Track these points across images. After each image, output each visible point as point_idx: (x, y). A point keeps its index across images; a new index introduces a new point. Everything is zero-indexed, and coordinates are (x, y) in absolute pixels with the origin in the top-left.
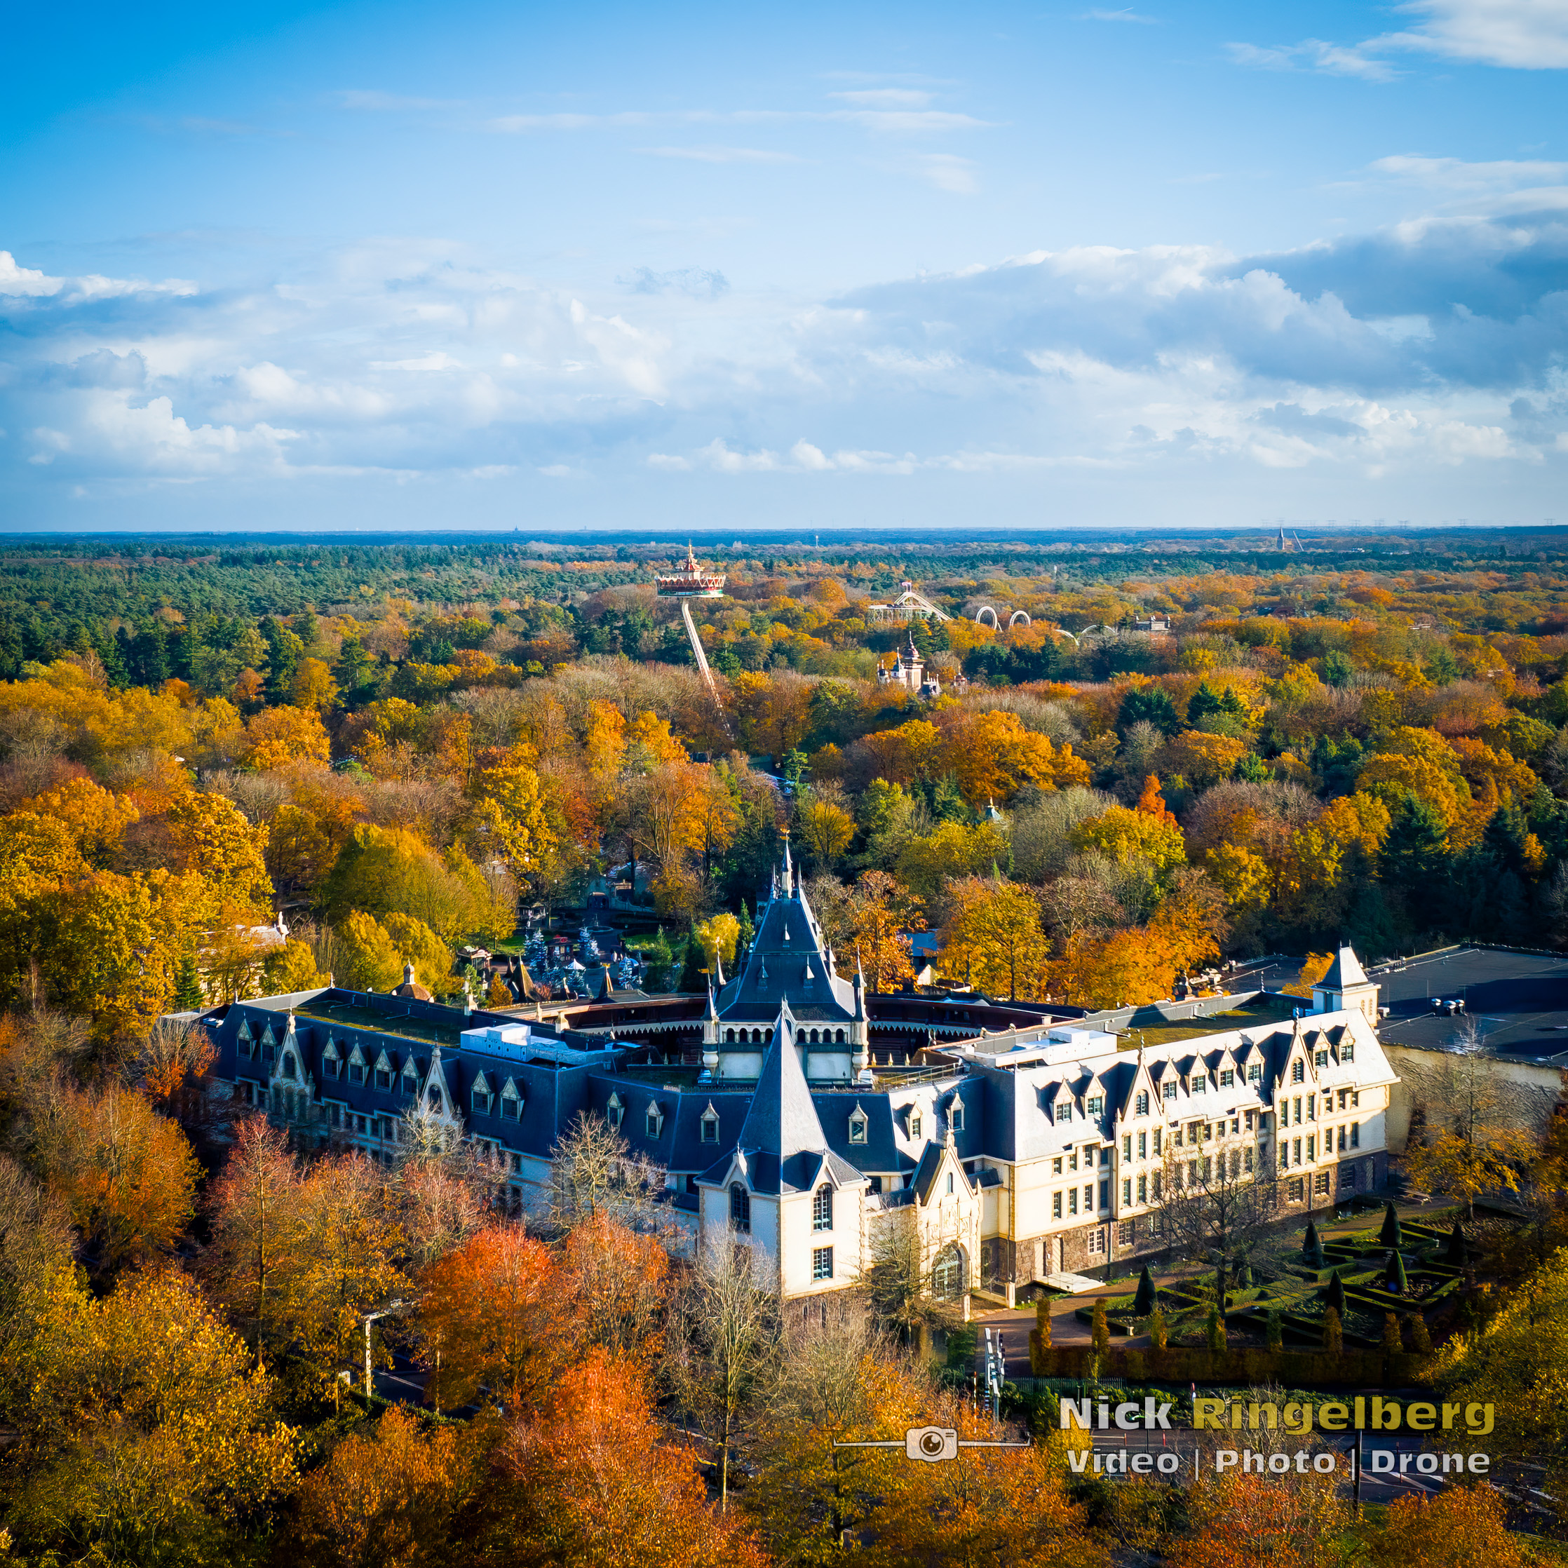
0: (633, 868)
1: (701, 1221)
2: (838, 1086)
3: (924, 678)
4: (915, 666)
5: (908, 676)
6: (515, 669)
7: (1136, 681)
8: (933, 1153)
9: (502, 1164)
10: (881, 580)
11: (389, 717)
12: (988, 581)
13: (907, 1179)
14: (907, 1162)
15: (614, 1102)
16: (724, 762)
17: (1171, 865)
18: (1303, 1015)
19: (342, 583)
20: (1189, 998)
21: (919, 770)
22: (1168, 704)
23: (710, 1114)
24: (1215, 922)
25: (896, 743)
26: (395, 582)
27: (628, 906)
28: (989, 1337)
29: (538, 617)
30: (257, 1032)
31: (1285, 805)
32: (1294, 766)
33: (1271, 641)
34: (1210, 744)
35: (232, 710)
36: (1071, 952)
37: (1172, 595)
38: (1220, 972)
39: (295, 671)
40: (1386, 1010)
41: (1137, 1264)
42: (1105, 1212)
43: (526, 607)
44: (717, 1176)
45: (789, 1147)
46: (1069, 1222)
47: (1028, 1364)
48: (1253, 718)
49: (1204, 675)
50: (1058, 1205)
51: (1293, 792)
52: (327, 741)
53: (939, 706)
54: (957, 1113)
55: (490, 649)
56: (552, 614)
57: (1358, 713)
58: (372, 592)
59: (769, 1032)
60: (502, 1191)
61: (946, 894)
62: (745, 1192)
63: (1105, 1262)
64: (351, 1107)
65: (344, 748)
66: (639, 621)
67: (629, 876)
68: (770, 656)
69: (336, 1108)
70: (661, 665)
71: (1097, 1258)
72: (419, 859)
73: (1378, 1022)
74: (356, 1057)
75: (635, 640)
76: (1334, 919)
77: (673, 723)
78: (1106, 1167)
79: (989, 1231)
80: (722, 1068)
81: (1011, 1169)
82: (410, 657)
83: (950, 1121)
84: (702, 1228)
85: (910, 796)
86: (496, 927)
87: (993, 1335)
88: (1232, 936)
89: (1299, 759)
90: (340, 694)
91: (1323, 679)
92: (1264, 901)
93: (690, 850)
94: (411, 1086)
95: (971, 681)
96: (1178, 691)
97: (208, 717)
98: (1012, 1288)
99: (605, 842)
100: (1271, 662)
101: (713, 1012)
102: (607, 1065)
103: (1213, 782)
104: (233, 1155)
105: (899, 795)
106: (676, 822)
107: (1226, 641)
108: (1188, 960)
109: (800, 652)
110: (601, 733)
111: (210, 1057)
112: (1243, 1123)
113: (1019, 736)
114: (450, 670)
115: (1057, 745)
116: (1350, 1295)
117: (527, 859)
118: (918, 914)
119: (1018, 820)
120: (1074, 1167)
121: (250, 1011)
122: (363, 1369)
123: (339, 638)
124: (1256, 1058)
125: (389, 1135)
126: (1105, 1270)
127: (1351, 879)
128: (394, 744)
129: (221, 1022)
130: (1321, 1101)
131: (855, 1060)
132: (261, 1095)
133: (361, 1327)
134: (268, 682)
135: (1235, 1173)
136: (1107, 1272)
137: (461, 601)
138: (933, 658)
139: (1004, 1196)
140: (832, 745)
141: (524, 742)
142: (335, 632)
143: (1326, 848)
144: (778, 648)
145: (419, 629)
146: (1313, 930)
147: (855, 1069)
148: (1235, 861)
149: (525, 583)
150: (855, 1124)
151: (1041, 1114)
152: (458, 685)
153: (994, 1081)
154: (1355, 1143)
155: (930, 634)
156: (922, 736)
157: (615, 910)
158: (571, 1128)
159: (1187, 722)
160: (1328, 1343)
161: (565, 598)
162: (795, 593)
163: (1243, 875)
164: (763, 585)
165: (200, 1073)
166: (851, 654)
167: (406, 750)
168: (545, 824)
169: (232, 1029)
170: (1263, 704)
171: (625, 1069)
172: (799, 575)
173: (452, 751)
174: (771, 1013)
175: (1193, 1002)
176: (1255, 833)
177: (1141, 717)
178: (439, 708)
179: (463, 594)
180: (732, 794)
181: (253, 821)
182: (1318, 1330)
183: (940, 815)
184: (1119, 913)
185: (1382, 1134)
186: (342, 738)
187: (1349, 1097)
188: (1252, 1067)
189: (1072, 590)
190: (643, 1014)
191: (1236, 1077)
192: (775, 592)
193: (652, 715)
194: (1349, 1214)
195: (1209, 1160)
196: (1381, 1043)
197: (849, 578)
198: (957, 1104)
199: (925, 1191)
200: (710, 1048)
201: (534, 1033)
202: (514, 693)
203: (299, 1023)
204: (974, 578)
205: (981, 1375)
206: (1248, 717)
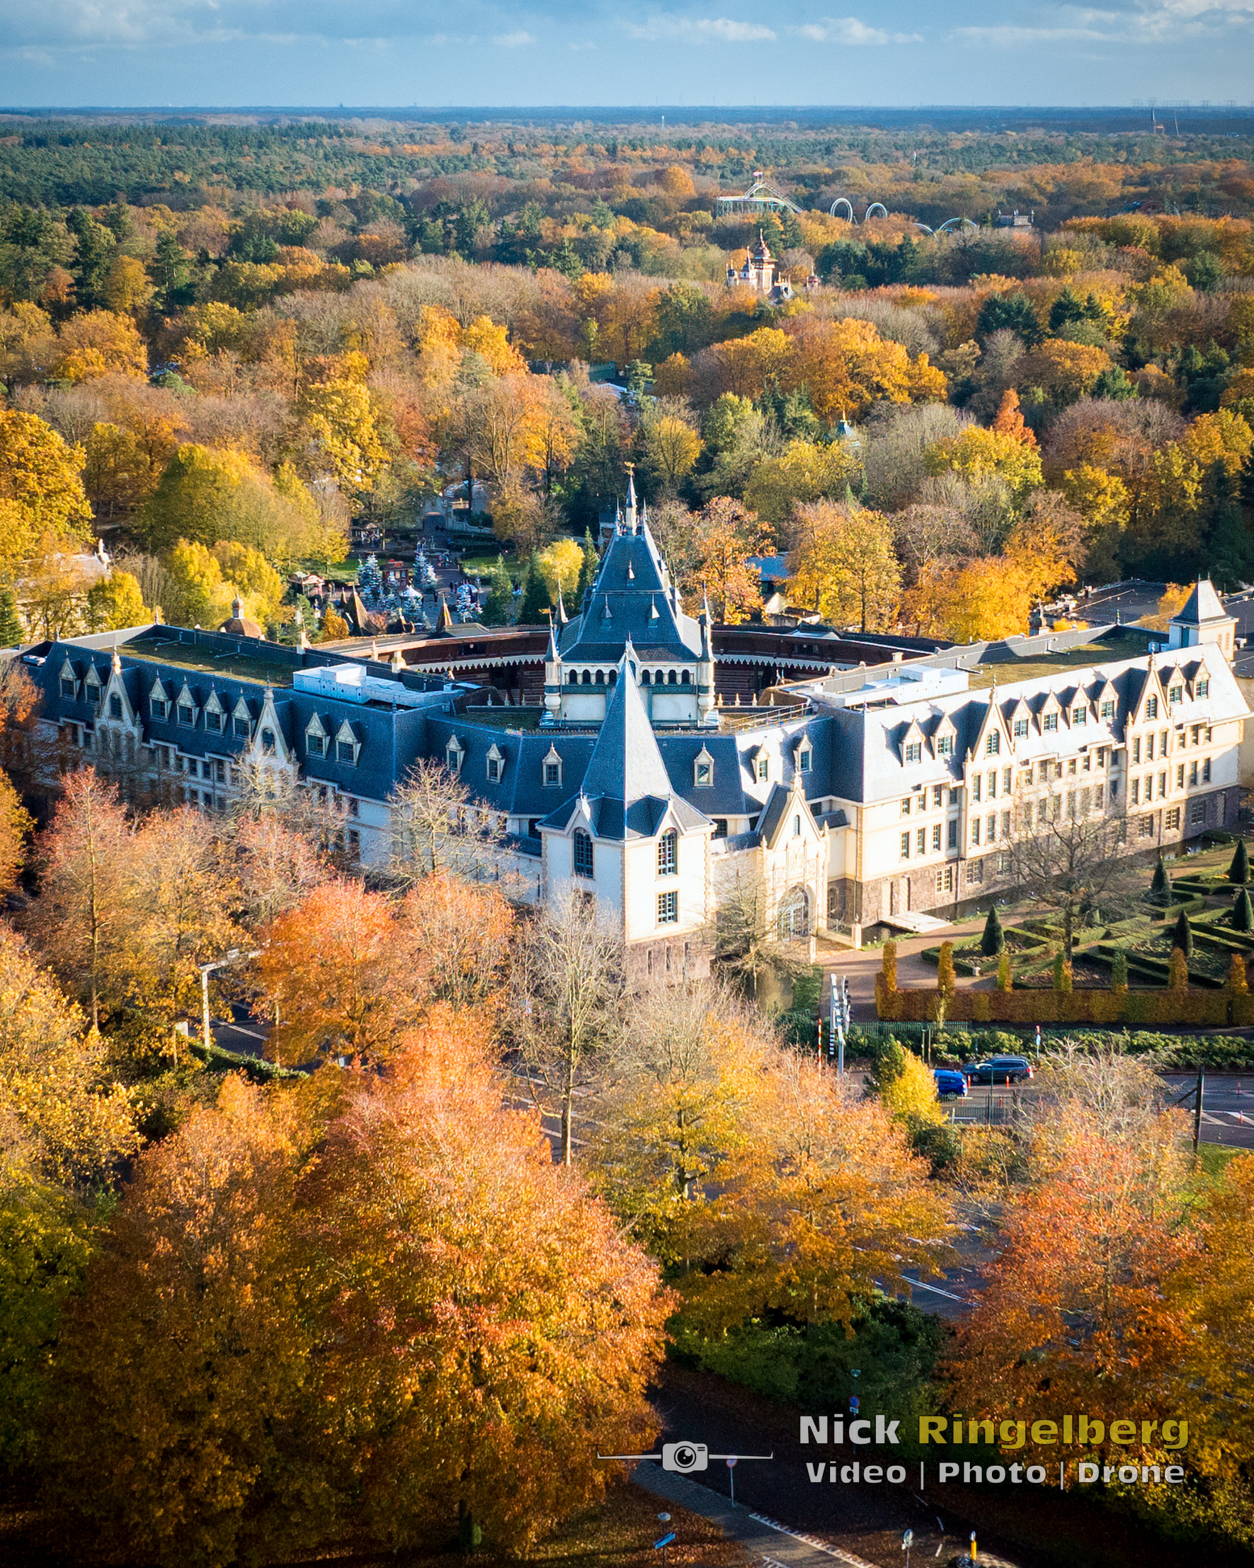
0: (470, 487)
1: (544, 865)
2: (684, 728)
3: (775, 278)
4: (765, 266)
5: (759, 277)
6: (342, 269)
7: (997, 285)
8: (780, 796)
9: (339, 807)
10: (730, 166)
11: (211, 324)
12: (844, 168)
13: (753, 822)
14: (753, 806)
15: (453, 745)
16: (564, 373)
17: (1027, 488)
18: (1159, 651)
19: (156, 168)
20: (1044, 631)
21: (769, 381)
22: (1028, 313)
23: (553, 758)
24: (1072, 546)
25: (745, 354)
26: (212, 167)
27: (464, 526)
28: (834, 983)
29: (366, 208)
30: (81, 671)
31: (1147, 425)
32: (1159, 380)
33: (1139, 241)
34: (1074, 356)
35: (41, 315)
36: (924, 581)
37: (1036, 185)
38: (1076, 598)
39: (108, 269)
40: (1243, 641)
41: (985, 902)
42: (953, 852)
43: (354, 196)
44: (560, 821)
45: (633, 793)
46: (916, 861)
47: (874, 1006)
48: (1117, 326)
49: (1068, 280)
50: (906, 845)
51: (1156, 410)
52: (143, 349)
53: (793, 312)
54: (805, 755)
55: (315, 246)
56: (381, 204)
57: (1227, 320)
58: (187, 179)
59: (613, 674)
60: (340, 837)
61: (795, 520)
62: (588, 837)
63: (952, 901)
64: (181, 749)
65: (162, 356)
66: (474, 215)
67: (467, 494)
68: (614, 253)
69: (166, 750)
70: (497, 267)
71: (945, 898)
72: (244, 480)
73: (1235, 653)
74: (185, 699)
75: (470, 235)
76: (1194, 542)
77: (511, 329)
78: (955, 807)
79: (837, 874)
80: (564, 710)
81: (859, 811)
82: (229, 253)
83: (798, 763)
84: (545, 873)
85: (759, 412)
86: (328, 552)
87: (839, 982)
88: (1089, 560)
89: (1164, 370)
90: (157, 295)
91: (1192, 282)
92: (1123, 524)
93: (530, 468)
94: (243, 728)
95: (825, 282)
96: (1039, 297)
97: (16, 323)
98: (857, 929)
99: (441, 460)
100: (1138, 264)
101: (555, 653)
102: (446, 707)
103: (1075, 397)
104: (61, 807)
105: (749, 411)
106: (514, 438)
107: (1091, 241)
108: (1045, 585)
109: (646, 249)
110: (434, 341)
111: (33, 699)
112: (1095, 760)
113: (874, 345)
114: (273, 269)
115: (913, 355)
116: (1197, 933)
117: (359, 479)
118: (766, 542)
119: (873, 436)
120: (923, 807)
121: (72, 649)
122: (200, 1021)
123: (154, 232)
124: (1110, 695)
125: (221, 778)
126: (952, 910)
127: (1211, 500)
128: (216, 353)
129: (42, 660)
130: (1174, 738)
131: (701, 701)
132: (87, 737)
133: (197, 980)
134: (80, 282)
135: (1085, 810)
136: (953, 912)
137: (283, 189)
138: (783, 254)
139: (851, 836)
140: (679, 355)
141: (353, 350)
142: (149, 224)
143: (1187, 469)
144: (622, 245)
145: (239, 222)
146: (1171, 553)
147: (702, 711)
148: (1094, 483)
149: (352, 169)
150: (701, 767)
151: (890, 755)
152: (282, 287)
153: (842, 721)
154: (1207, 778)
155: (782, 228)
156: (773, 345)
157: (452, 531)
158: (409, 776)
159: (1049, 330)
160: (1174, 984)
161: (394, 186)
162: (640, 181)
163: (1101, 499)
164: (606, 173)
165: (21, 717)
166: (699, 251)
167: (229, 359)
168: (376, 441)
169: (54, 667)
170: (1128, 310)
171: (465, 711)
172: (644, 161)
173: (278, 359)
174: (615, 654)
175: (1046, 636)
176: (1115, 453)
177: (1003, 324)
178: (264, 314)
179: (285, 181)
180: (574, 408)
181: (70, 440)
182: (1164, 969)
183: (790, 431)
184: (973, 541)
185: (1234, 769)
186: (160, 346)
187: (1202, 733)
188: (1106, 704)
189: (932, 180)
190: (481, 649)
191: (1089, 714)
192: (620, 181)
193: (487, 321)
194: (1198, 850)
195: (1059, 797)
196: (1236, 676)
197: (696, 163)
198: (805, 746)
199: (770, 833)
200: (551, 689)
201: (371, 673)
202: (343, 298)
203: (125, 662)
204: (829, 166)
205: (827, 1019)
206: (1112, 324)
